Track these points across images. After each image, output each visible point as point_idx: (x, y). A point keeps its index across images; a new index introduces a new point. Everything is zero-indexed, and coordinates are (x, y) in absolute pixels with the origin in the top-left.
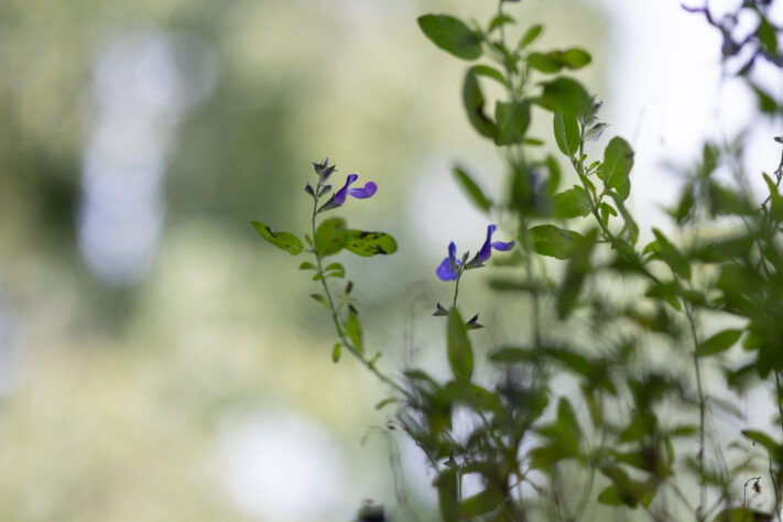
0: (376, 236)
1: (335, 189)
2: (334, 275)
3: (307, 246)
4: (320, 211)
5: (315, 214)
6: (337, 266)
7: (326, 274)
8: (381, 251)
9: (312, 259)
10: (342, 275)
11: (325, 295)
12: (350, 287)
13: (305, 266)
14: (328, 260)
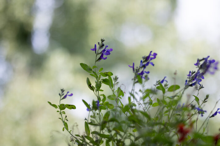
0: (72, 105)
1: (65, 95)
2: (63, 113)
3: (58, 107)
4: (62, 99)
5: (60, 100)
6: (64, 112)
7: (62, 113)
8: (73, 108)
9: (59, 110)
10: (65, 114)
11: (61, 118)
12: (66, 117)
13: (58, 111)
14: (62, 111)
